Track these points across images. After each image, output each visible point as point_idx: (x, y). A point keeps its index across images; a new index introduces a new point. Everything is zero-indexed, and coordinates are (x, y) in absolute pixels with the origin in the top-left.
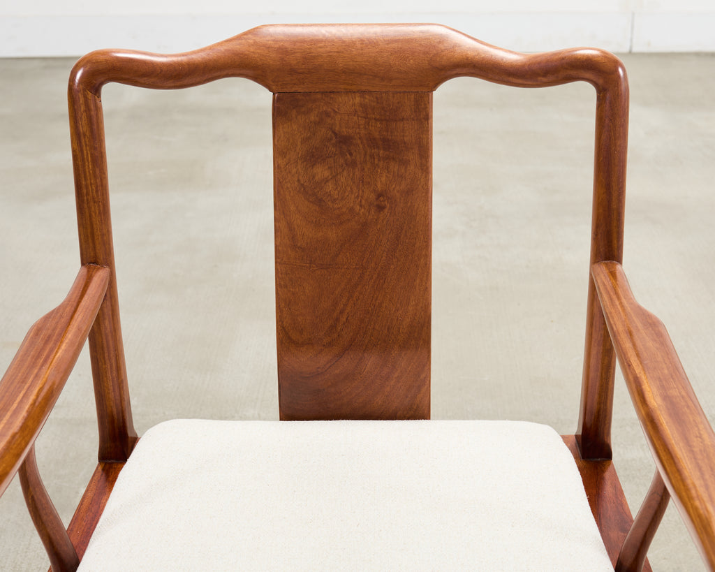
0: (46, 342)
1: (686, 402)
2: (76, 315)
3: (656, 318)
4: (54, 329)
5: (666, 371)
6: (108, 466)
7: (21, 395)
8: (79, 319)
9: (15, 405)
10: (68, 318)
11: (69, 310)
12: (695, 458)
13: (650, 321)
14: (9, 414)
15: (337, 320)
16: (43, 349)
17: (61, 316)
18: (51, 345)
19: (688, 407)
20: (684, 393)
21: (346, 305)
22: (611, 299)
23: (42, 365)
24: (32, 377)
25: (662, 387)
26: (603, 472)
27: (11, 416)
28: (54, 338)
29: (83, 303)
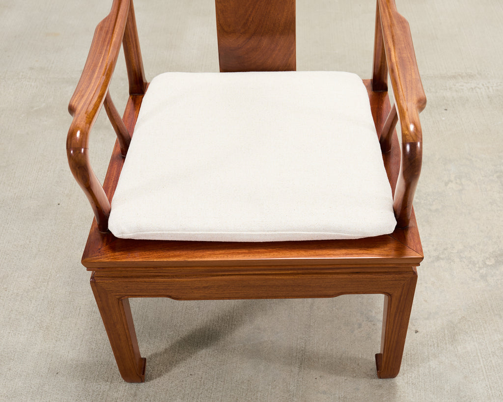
0: (107, 33)
1: (409, 60)
2: (118, 20)
3: (404, 19)
4: (109, 27)
5: (403, 45)
6: (134, 97)
7: (101, 59)
8: (120, 22)
9: (100, 64)
10: (114, 21)
11: (114, 17)
12: (406, 84)
13: (401, 20)
14: (98, 68)
15: (248, 20)
16: (106, 37)
17: (111, 21)
18: (109, 35)
19: (409, 62)
20: (409, 56)
21: (251, 12)
22: (384, 9)
23: (108, 45)
24: (104, 51)
25: (400, 53)
26: (382, 97)
27: (99, 69)
28: (110, 32)
29: (120, 13)
